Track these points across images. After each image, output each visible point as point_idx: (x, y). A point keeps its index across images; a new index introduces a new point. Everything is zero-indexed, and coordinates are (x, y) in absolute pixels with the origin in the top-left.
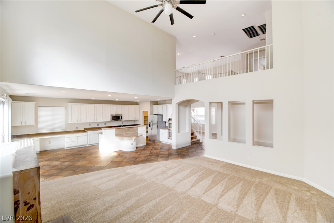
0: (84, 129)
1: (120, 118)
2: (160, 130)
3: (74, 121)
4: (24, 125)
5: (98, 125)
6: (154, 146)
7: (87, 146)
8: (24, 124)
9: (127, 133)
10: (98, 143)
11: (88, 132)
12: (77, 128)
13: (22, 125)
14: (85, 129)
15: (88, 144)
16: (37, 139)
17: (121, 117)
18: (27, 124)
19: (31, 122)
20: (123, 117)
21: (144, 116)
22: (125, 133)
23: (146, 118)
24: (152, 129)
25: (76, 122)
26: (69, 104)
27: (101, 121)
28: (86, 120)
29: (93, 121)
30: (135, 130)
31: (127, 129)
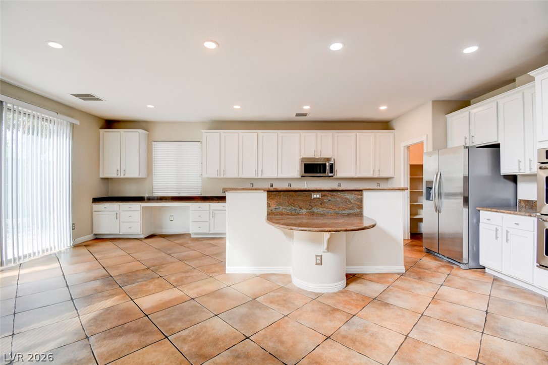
1: (328, 168)
2: (484, 215)
6: (445, 290)
9: (315, 210)
13: (118, 177)
17: (332, 166)
18: (127, 176)
19: (133, 171)
20: (336, 168)
21: (411, 166)
22: (304, 211)
23: (416, 170)
24: (438, 210)
25: (216, 176)
26: (203, 131)
27: (275, 176)
28: (238, 174)
29: (253, 175)
30: (350, 202)
31: (315, 196)
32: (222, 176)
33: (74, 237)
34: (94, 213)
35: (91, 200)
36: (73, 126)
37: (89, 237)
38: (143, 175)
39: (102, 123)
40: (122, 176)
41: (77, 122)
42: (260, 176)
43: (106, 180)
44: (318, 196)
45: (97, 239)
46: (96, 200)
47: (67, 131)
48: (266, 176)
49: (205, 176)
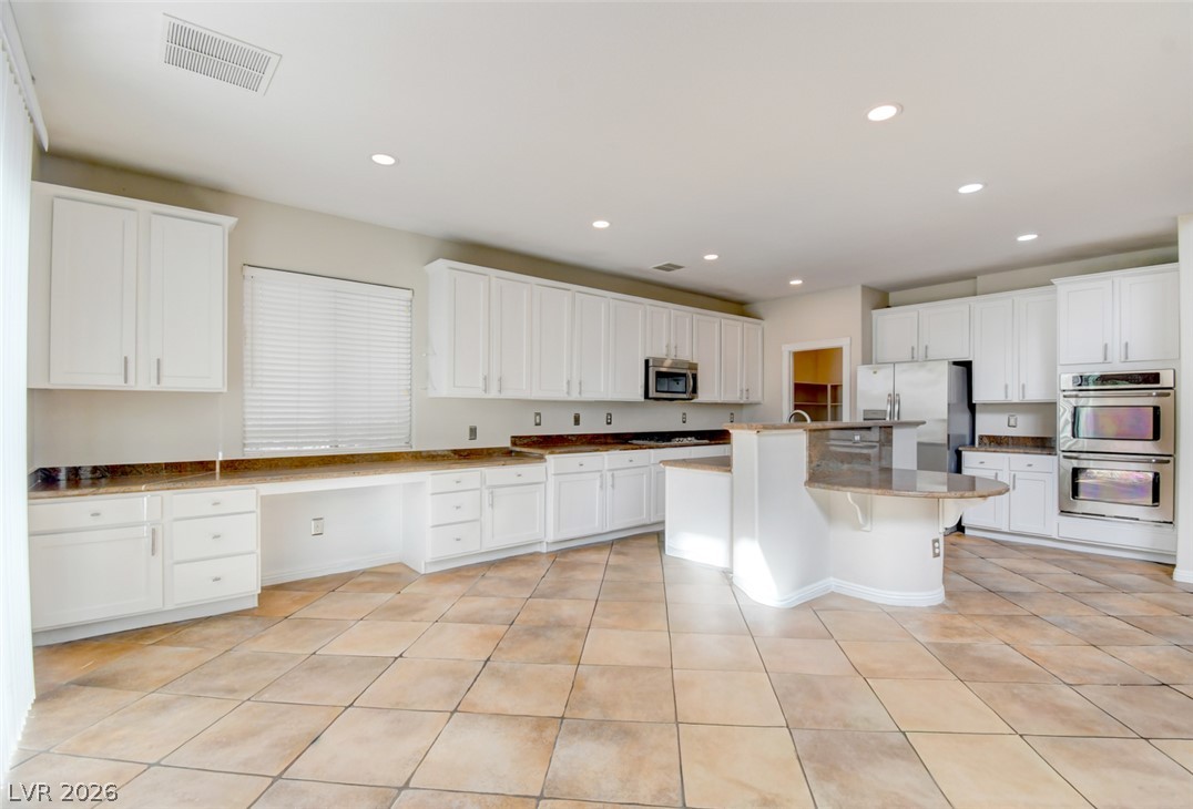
0: (507, 444)
1: (691, 382)
3: (472, 387)
4: (143, 386)
5: (577, 421)
7: (544, 549)
8: (143, 382)
10: (663, 522)
11: (549, 457)
12: (473, 432)
13: (132, 385)
14: (514, 444)
15: (551, 537)
16: (244, 496)
18: (168, 384)
19: (197, 368)
20: (699, 382)
25: (481, 394)
28: (531, 386)
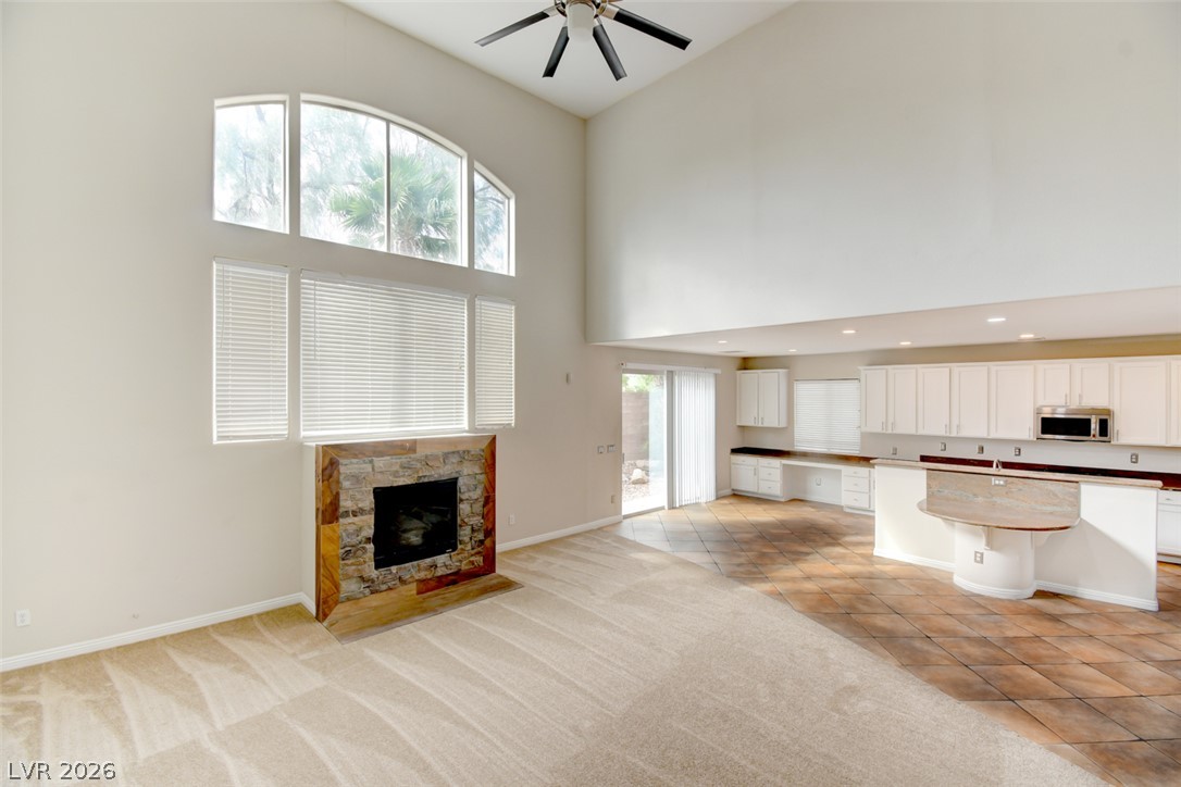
1: (1095, 426)
5: (981, 450)
12: (895, 451)
13: (756, 425)
17: (1104, 422)
18: (765, 425)
20: (1117, 427)
22: (980, 500)
25: (879, 430)
26: (861, 368)
27: (985, 435)
28: (917, 427)
29: (941, 432)
30: (1055, 495)
31: (997, 482)
32: (890, 431)
33: (717, 489)
34: (733, 466)
35: (729, 451)
36: (716, 375)
37: (728, 492)
38: (783, 424)
39: (738, 363)
40: (760, 425)
41: (719, 371)
42: (954, 434)
43: (742, 428)
44: (1002, 483)
45: (735, 495)
46: (735, 451)
47: (712, 381)
48: (965, 433)
49: (865, 429)
